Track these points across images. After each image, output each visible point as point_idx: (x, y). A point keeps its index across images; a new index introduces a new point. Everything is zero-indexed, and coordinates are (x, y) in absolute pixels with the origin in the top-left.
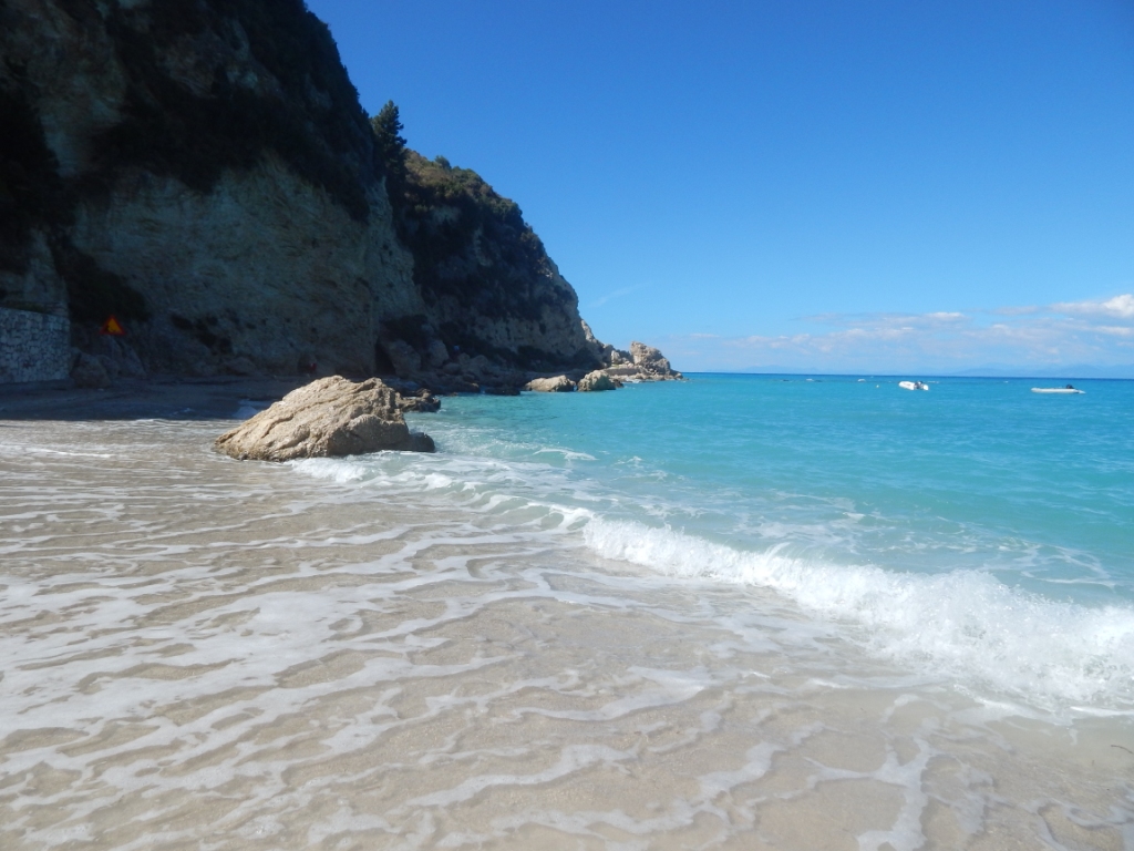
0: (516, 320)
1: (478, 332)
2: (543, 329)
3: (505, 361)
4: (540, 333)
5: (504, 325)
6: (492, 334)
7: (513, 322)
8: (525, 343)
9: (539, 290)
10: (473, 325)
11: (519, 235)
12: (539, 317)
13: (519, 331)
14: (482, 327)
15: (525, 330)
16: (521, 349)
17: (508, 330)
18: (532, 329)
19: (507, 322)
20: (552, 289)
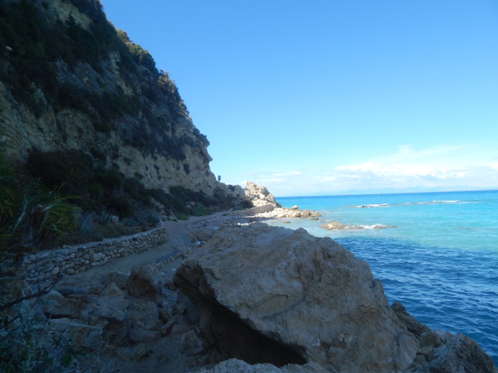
0: (163, 158)
1: (123, 168)
2: (187, 168)
3: (161, 206)
4: (185, 174)
5: (152, 161)
6: (142, 171)
7: (161, 159)
8: (174, 183)
9: (179, 132)
10: (115, 156)
11: (157, 78)
12: (183, 157)
13: (167, 170)
14: (128, 161)
15: (172, 169)
16: (172, 189)
17: (157, 168)
18: (178, 169)
19: (156, 159)
20: (192, 131)
